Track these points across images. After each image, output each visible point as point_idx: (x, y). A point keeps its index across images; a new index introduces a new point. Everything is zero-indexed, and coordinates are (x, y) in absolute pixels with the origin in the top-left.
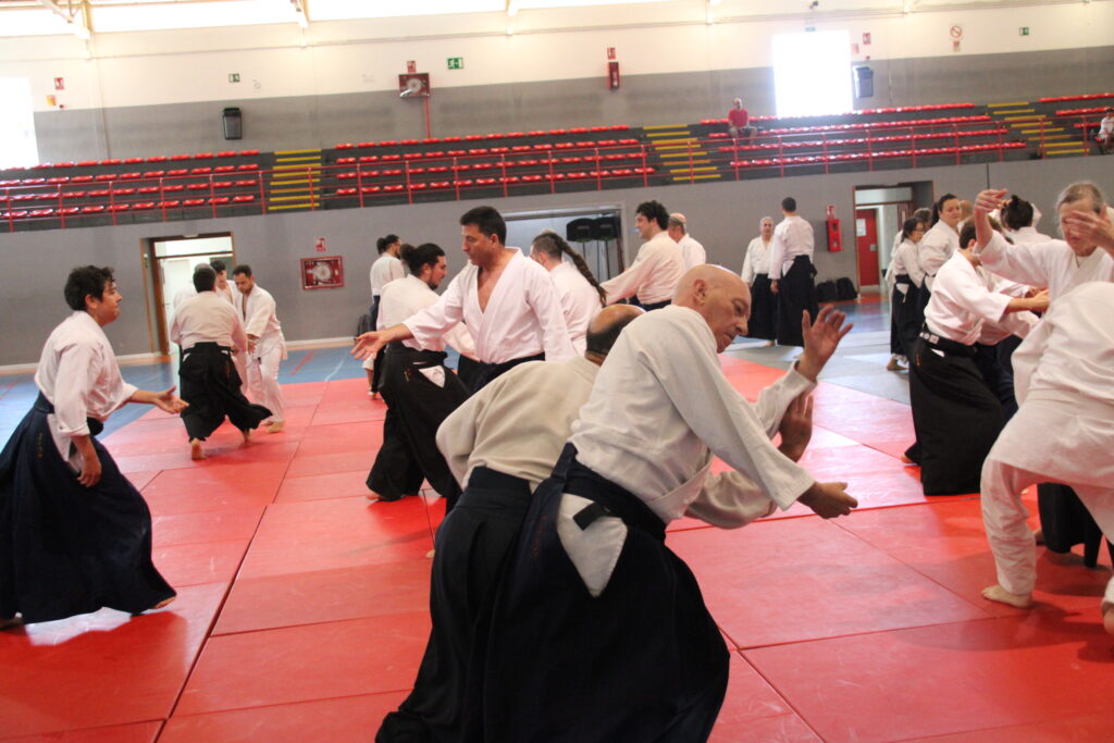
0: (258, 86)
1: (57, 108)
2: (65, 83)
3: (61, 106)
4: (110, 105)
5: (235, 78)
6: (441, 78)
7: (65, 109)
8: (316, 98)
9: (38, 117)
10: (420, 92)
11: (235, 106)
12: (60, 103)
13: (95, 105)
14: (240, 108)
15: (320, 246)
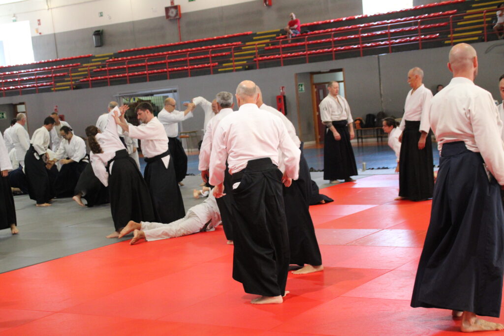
0: (110, 18)
1: (38, 35)
2: (42, 22)
3: (40, 33)
4: (57, 31)
5: (101, 15)
6: (187, 8)
7: (42, 34)
8: (133, 23)
9: (33, 38)
10: (175, 16)
11: (101, 29)
12: (40, 32)
13: (51, 32)
14: (102, 31)
15: (56, 110)
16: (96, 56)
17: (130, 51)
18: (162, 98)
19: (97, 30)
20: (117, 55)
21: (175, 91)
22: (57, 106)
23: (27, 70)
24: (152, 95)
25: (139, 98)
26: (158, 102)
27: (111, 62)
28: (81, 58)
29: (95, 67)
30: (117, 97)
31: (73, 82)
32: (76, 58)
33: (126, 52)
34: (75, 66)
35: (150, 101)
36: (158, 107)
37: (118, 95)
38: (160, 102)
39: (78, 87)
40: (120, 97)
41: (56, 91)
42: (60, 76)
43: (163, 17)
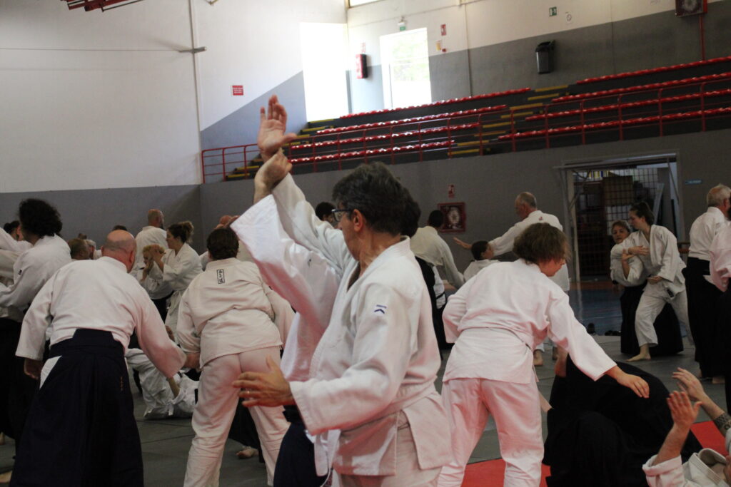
0: (570, 18)
1: (441, 53)
2: (448, 29)
3: (444, 50)
4: (474, 45)
5: (554, 12)
7: (447, 52)
8: (613, 26)
9: (431, 59)
10: (695, 10)
11: (551, 40)
12: (443, 48)
13: (463, 47)
14: (554, 42)
15: (451, 192)
16: (537, 90)
17: (600, 81)
18: (655, 172)
19: (543, 41)
20: (573, 89)
21: (672, 160)
22: (452, 186)
23: (414, 119)
24: (633, 165)
25: (612, 171)
26: (647, 180)
27: (561, 101)
28: (509, 94)
29: (531, 113)
30: (560, 169)
31: (487, 141)
32: (501, 96)
33: (591, 82)
34: (496, 110)
35: (630, 177)
36: (647, 190)
37: (563, 166)
38: (651, 180)
39: (495, 149)
40: (566, 169)
41: (454, 156)
42: (466, 129)
43: (670, 12)
